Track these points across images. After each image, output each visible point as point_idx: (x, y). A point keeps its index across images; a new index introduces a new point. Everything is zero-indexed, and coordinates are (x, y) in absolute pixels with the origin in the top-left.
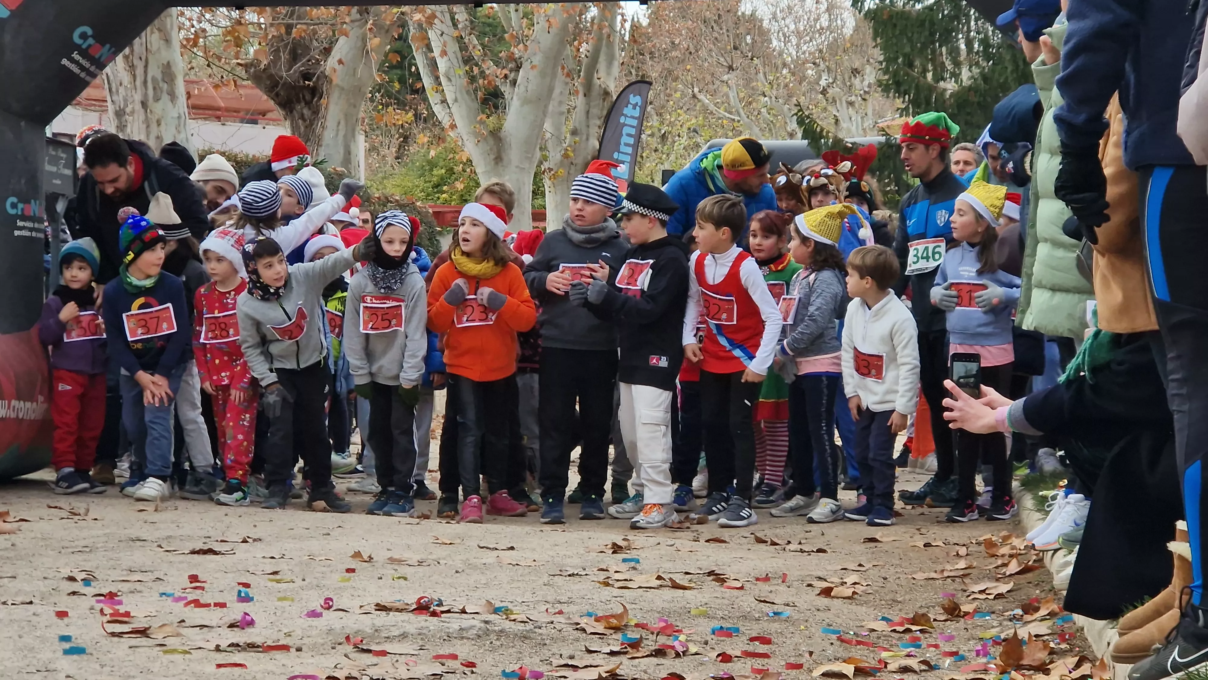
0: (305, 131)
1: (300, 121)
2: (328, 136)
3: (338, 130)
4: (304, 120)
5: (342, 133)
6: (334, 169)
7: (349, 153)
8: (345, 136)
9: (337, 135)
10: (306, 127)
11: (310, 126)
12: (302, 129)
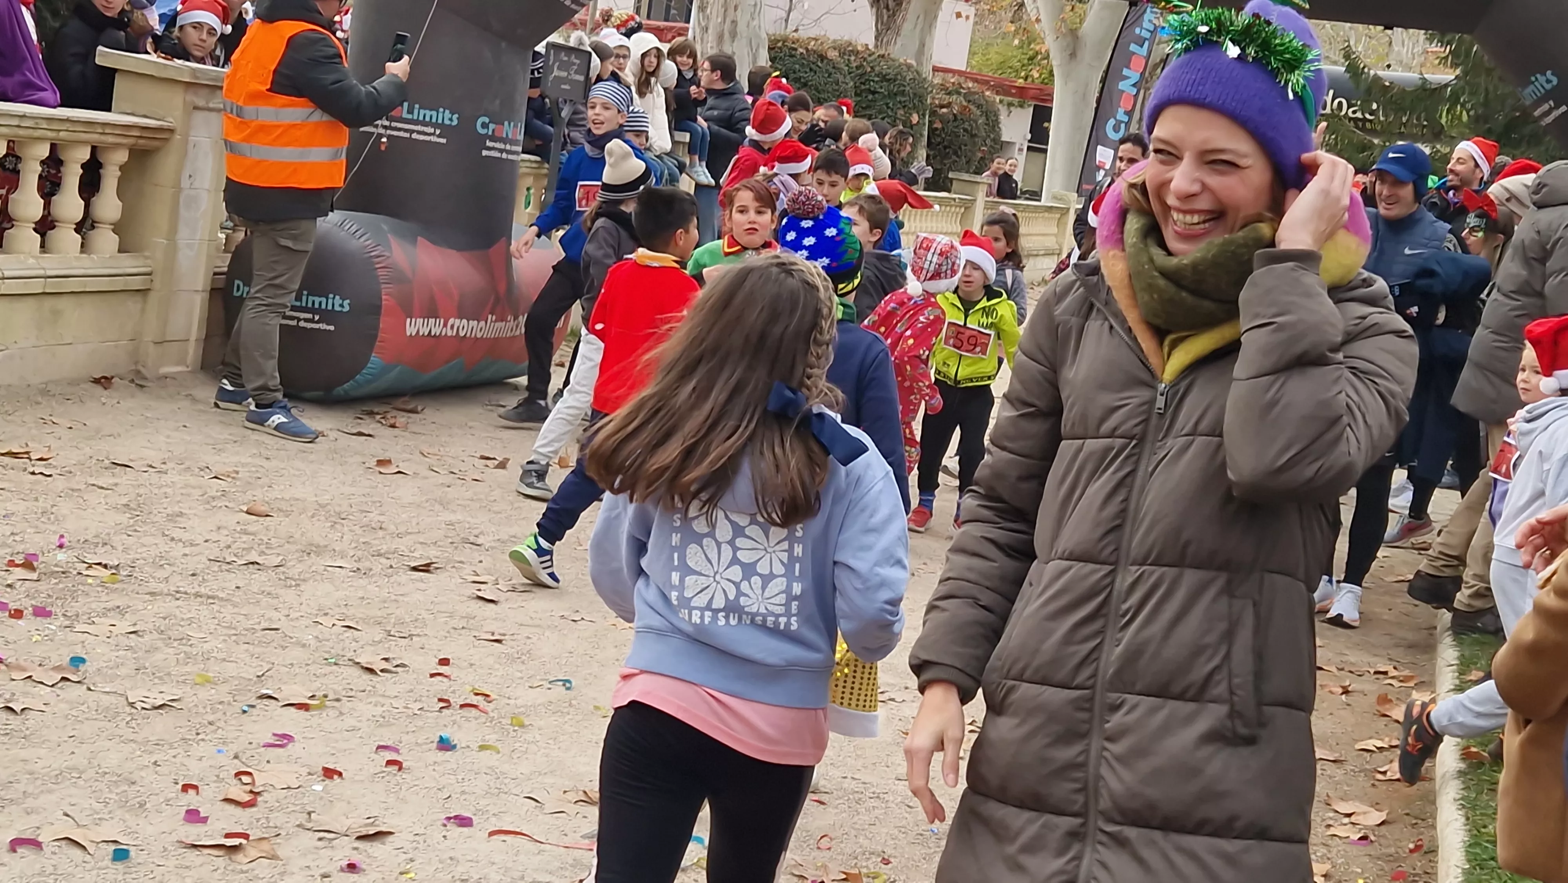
0: (887, 20)
1: (885, 11)
2: (907, 27)
3: (916, 24)
4: (888, 10)
5: (919, 27)
6: (905, 60)
7: (924, 46)
8: (922, 30)
9: (915, 28)
10: (889, 17)
11: (892, 16)
12: (885, 17)
